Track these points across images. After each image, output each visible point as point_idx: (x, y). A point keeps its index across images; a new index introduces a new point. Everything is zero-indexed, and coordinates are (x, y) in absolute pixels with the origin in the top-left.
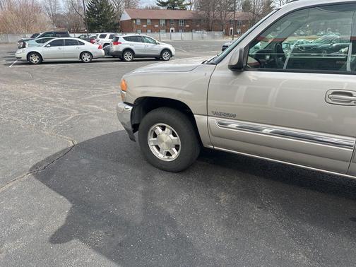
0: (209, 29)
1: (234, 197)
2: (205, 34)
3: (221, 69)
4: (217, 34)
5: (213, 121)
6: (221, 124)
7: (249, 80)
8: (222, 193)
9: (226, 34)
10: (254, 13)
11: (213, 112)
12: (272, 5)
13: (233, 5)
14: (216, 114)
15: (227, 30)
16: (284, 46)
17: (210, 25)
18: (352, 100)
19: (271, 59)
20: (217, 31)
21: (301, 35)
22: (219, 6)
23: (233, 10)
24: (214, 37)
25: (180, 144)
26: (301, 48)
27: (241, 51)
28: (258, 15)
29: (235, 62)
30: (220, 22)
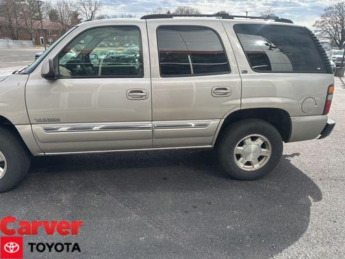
0: (14, 38)
1: (75, 194)
2: (11, 43)
3: (34, 78)
4: (25, 42)
5: (38, 128)
6: (47, 130)
7: (63, 86)
8: (63, 194)
9: (37, 43)
10: (62, 23)
11: (36, 120)
12: (79, 17)
13: (38, 14)
14: (39, 121)
15: (37, 39)
16: (92, 56)
17: (15, 33)
18: (143, 96)
19: (82, 68)
20: (25, 39)
21: (111, 47)
22: (21, 13)
23: (40, 18)
24: (23, 46)
25: (4, 159)
26: (113, 58)
27: (50, 62)
28: (67, 26)
29: (47, 71)
30: (27, 30)
